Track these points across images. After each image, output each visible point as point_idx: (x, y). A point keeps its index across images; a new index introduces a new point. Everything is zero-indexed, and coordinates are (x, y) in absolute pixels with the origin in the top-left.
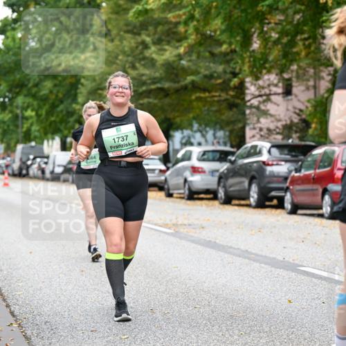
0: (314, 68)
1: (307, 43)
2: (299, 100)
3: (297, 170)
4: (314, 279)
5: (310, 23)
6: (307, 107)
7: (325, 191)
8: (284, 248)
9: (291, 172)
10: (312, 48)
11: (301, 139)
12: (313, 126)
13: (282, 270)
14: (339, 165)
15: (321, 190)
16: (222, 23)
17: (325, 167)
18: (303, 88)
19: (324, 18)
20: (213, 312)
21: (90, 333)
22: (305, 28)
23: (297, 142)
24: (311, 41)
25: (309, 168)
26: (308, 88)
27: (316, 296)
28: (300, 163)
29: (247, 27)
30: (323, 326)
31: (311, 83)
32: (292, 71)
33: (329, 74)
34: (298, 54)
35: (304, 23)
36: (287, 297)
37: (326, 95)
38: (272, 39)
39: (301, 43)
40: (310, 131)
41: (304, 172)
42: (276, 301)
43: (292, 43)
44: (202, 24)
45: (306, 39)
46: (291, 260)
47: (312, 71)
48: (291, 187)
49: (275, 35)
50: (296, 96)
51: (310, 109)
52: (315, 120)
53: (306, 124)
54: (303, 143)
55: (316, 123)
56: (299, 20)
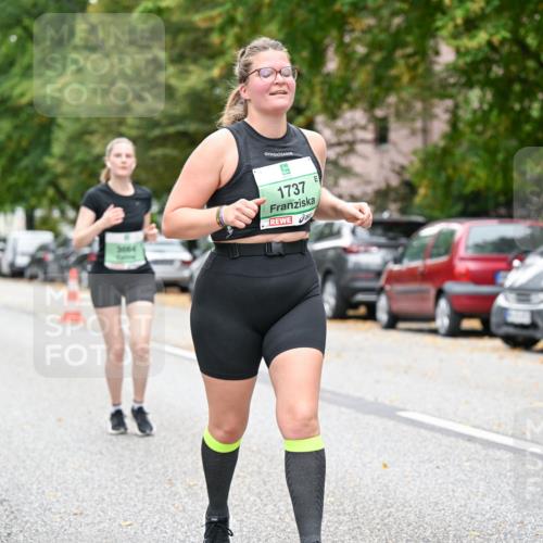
0: (424, 100)
1: (412, 61)
2: (400, 152)
3: (397, 261)
4: (423, 431)
5: (416, 31)
6: (412, 163)
7: (440, 293)
8: (378, 382)
9: (386, 263)
10: (420, 70)
11: (403, 211)
12: (422, 191)
13: (372, 417)
14: (462, 252)
15: (433, 292)
16: (280, 30)
17: (439, 255)
18: (405, 132)
19: (439, 23)
20: (265, 483)
21: (72, 518)
22: (409, 39)
23: (396, 216)
24: (417, 58)
25: (414, 257)
26: (413, 133)
27: (426, 457)
28: (400, 250)
29: (318, 35)
30: (436, 504)
31: (419, 124)
32: (389, 106)
33: (447, 111)
34: (397, 78)
35: (408, 29)
36: (381, 459)
37: (442, 143)
38: (358, 56)
39: (401, 63)
40: (418, 200)
41: (407, 264)
42: (364, 465)
43: (388, 62)
44: (247, 30)
45: (409, 56)
46: (387, 402)
47: (418, 106)
48: (388, 287)
49: (361, 50)
50: (395, 144)
51: (417, 165)
52: (425, 182)
53: (410, 188)
54: (406, 218)
55: (427, 187)
56: (399, 26)
